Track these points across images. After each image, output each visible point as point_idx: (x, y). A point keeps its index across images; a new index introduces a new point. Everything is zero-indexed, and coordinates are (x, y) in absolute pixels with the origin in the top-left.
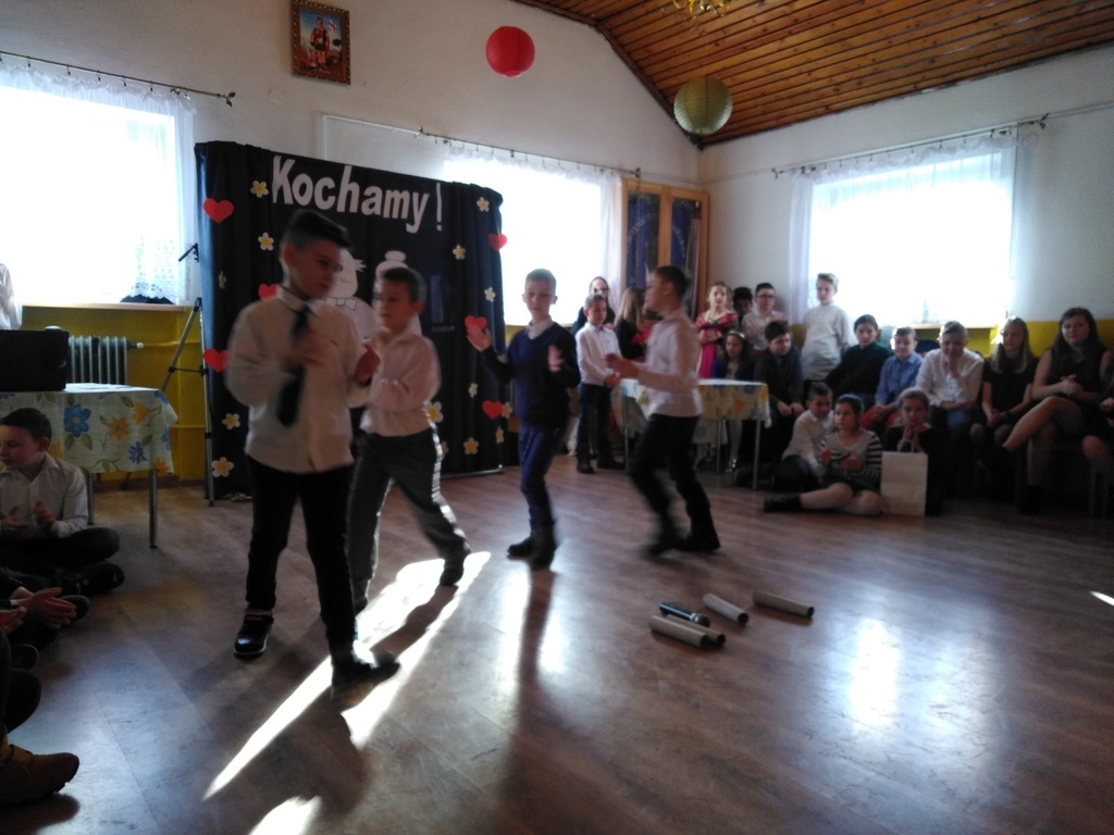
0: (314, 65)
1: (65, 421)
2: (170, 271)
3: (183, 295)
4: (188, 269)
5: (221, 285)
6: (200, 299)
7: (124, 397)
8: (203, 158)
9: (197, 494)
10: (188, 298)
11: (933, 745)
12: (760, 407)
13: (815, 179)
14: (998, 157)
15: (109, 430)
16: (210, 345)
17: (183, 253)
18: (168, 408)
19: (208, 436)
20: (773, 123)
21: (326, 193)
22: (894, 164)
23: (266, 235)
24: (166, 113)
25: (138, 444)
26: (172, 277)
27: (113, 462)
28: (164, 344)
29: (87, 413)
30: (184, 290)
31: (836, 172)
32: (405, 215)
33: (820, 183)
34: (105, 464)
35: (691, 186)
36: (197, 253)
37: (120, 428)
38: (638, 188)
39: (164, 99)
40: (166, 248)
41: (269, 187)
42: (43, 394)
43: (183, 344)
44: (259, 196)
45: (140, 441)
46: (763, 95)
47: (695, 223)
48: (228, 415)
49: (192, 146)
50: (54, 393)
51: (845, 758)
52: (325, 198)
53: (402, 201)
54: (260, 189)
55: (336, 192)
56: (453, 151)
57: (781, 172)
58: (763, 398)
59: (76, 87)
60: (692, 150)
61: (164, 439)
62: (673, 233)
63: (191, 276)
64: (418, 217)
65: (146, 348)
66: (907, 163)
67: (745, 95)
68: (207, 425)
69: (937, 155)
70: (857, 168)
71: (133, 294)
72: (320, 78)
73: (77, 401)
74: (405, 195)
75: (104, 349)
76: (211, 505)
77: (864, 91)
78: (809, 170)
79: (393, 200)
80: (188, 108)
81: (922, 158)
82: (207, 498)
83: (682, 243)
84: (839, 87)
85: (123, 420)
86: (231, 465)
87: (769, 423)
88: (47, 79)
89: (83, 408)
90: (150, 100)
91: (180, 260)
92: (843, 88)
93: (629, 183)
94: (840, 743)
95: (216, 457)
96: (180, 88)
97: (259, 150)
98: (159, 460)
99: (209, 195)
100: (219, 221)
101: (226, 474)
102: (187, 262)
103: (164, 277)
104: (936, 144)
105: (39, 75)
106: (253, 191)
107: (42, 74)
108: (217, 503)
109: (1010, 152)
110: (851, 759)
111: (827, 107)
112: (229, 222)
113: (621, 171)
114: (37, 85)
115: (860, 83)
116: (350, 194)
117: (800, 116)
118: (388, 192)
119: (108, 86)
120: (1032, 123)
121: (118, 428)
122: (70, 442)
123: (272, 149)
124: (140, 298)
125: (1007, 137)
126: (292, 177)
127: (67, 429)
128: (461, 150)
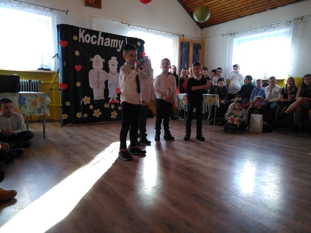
0: (91, 3)
1: (19, 101)
2: (50, 61)
3: (54, 68)
4: (55, 61)
5: (64, 65)
6: (59, 69)
7: (35, 95)
8: (59, 29)
9: (58, 124)
10: (55, 69)
11: (261, 193)
12: (216, 101)
13: (234, 37)
14: (288, 29)
15: (31, 104)
16: (61, 82)
17: (54, 56)
18: (48, 98)
19: (61, 107)
20: (222, 21)
21: (94, 40)
22: (257, 32)
23: (77, 51)
24: (49, 16)
25: (40, 108)
26: (51, 63)
27: (32, 113)
28: (49, 82)
29: (25, 99)
30: (54, 67)
31: (240, 35)
32: (117, 46)
33: (236, 38)
34: (30, 113)
35: (199, 40)
36: (58, 56)
37: (34, 104)
38: (183, 40)
39: (48, 12)
40: (49, 55)
41: (78, 37)
42: (12, 93)
43: (54, 82)
44: (75, 40)
45: (40, 107)
46: (220, 12)
47: (200, 50)
48: (67, 102)
49: (56, 25)
50: (16, 93)
51: (235, 196)
52: (94, 41)
53: (116, 42)
54: (75, 38)
55: (97, 39)
56: (130, 29)
57: (225, 35)
58: (217, 99)
59: (23, 8)
60: (199, 29)
61: (47, 107)
62: (193, 53)
63: (56, 63)
64: (120, 47)
65: (44, 83)
66: (261, 32)
67: (215, 13)
68: (61, 105)
69: (270, 29)
70: (246, 34)
71: (40, 68)
72: (93, 7)
73: (22, 96)
74: (117, 41)
75: (32, 83)
76: (62, 127)
77: (249, 11)
78: (232, 34)
79: (113, 42)
80: (55, 15)
81: (265, 30)
82: (61, 125)
83: (196, 56)
84: (242, 10)
85: (35, 101)
86: (68, 116)
87: (219, 106)
88: (15, 5)
89: (24, 97)
90: (44, 12)
91: (53, 58)
92: (243, 10)
93: (181, 38)
94: (234, 192)
95: (63, 114)
96: (53, 9)
97: (75, 27)
98: (45, 113)
99: (61, 39)
100: (64, 47)
101: (66, 118)
102: (55, 59)
103: (49, 63)
104: (269, 26)
105: (12, 4)
106: (73, 38)
107: (13, 4)
108: (63, 126)
109: (292, 28)
110: (237, 196)
111: (238, 16)
112: (66, 47)
113: (178, 35)
114: (12, 7)
115: (248, 9)
116: (101, 40)
117: (230, 19)
118: (112, 40)
119: (32, 8)
120: (299, 19)
121: (34, 103)
122: (20, 107)
123: (79, 27)
124: (42, 69)
125: (291, 23)
126: (84, 35)
127: (19, 103)
128: (133, 28)
